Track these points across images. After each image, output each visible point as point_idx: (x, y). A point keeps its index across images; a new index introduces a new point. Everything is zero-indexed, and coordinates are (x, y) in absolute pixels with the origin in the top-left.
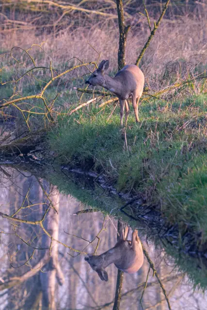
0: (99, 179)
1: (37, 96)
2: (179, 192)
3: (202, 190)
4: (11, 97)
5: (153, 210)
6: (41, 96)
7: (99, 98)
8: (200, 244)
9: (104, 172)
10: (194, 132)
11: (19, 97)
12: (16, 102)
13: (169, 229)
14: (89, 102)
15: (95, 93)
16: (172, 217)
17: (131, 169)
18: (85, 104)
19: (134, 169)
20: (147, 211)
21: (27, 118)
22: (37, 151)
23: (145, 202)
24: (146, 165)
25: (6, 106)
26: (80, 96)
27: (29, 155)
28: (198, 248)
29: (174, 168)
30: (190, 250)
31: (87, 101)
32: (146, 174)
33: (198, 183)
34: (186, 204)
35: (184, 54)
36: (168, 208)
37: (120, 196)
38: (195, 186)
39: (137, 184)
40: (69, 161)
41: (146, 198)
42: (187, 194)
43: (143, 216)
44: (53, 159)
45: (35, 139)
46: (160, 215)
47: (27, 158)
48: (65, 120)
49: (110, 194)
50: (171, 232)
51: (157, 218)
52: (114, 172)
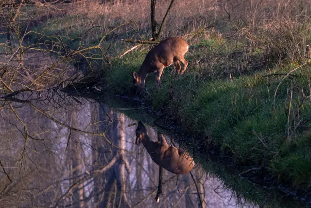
0: (141, 102)
1: (96, 47)
2: (193, 108)
3: (208, 106)
4: (78, 49)
5: (176, 122)
6: (98, 46)
7: (140, 45)
8: (207, 144)
9: (143, 97)
10: (203, 65)
11: (83, 49)
12: (82, 52)
13: (186, 135)
14: (133, 49)
15: (136, 42)
16: (188, 126)
17: (161, 94)
18: (130, 50)
19: (163, 94)
20: (172, 123)
21: (89, 63)
22: (99, 85)
23: (170, 116)
24: (171, 91)
25: (75, 55)
26: (127, 45)
27: (93, 87)
28: (206, 147)
29: (189, 91)
30: (201, 149)
31: (131, 48)
32: (171, 97)
33: (205, 102)
34: (198, 117)
35: (199, 11)
36: (186, 120)
37: (155, 113)
38: (203, 104)
39: (165, 105)
40: (120, 90)
41: (171, 113)
42: (198, 109)
43: (169, 126)
44: (109, 89)
45: (97, 77)
46: (181, 125)
47: (92, 90)
48: (116, 62)
49: (148, 112)
50: (188, 137)
51: (179, 127)
52: (150, 97)
